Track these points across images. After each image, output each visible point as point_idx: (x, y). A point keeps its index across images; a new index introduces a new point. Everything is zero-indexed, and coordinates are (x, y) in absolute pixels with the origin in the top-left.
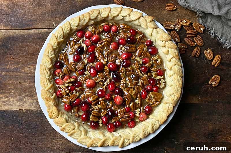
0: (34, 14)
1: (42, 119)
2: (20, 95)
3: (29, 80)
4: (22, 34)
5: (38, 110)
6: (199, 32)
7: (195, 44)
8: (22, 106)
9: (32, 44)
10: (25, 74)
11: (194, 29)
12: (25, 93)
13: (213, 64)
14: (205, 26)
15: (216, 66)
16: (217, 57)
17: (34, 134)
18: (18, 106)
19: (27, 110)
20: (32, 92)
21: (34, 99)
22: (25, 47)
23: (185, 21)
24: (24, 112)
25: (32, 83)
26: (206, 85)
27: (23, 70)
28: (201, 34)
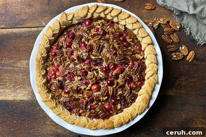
0: (26, 14)
1: (33, 108)
2: (14, 87)
3: (22, 74)
4: (15, 32)
5: (30, 100)
6: (176, 29)
7: (172, 41)
8: (16, 97)
9: (24, 42)
10: (18, 69)
11: (171, 27)
12: (18, 85)
13: (187, 59)
14: (181, 24)
15: (190, 61)
16: (191, 53)
17: (26, 121)
18: (13, 97)
19: (20, 101)
20: (24, 84)
21: (26, 91)
22: (17, 44)
23: (163, 20)
24: (18, 102)
25: (24, 77)
26: (180, 78)
27: (16, 65)
28: (178, 32)
